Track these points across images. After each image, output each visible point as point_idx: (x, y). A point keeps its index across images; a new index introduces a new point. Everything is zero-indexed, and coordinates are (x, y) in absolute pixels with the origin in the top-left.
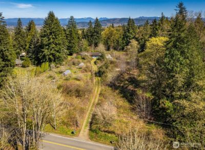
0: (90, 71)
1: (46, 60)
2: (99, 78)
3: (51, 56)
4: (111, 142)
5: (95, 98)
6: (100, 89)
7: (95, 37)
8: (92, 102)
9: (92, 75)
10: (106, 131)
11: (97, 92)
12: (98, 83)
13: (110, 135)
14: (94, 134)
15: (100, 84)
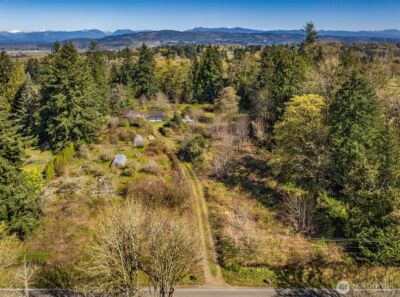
0: (164, 151)
1: (64, 136)
2: (189, 165)
3: (76, 130)
4: (265, 281)
5: (201, 205)
6: (200, 187)
7: (142, 79)
8: (199, 214)
9: (171, 159)
10: (252, 265)
11: (198, 193)
12: (192, 175)
13: (259, 270)
14: (230, 273)
15: (195, 177)
